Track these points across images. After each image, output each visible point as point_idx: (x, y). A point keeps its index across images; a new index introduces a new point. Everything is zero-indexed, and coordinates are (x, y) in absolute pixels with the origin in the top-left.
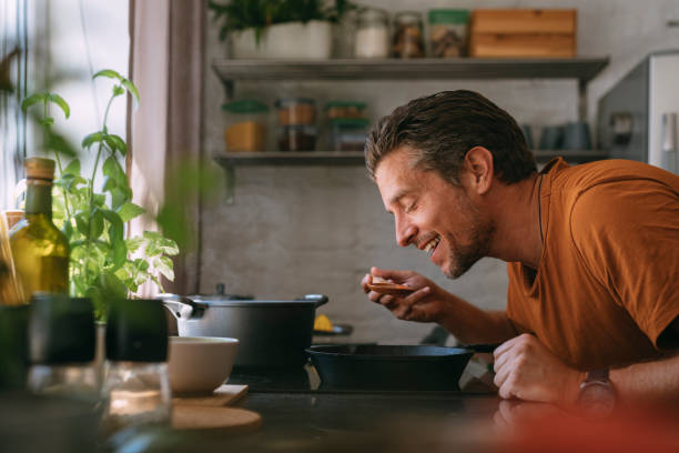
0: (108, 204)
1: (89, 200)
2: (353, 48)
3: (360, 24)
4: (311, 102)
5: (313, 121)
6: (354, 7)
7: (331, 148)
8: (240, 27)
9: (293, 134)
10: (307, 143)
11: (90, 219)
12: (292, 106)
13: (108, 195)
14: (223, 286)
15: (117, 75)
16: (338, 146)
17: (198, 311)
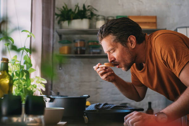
0: (25, 68)
1: (20, 67)
2: (95, 26)
3: (97, 20)
4: (84, 41)
5: (84, 46)
6: (95, 15)
7: (90, 53)
8: (64, 20)
9: (79, 49)
10: (83, 52)
11: (20, 73)
12: (78, 42)
13: (25, 66)
14: (59, 93)
15: (28, 32)
16: (91, 53)
17: (52, 100)
